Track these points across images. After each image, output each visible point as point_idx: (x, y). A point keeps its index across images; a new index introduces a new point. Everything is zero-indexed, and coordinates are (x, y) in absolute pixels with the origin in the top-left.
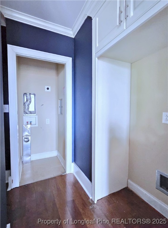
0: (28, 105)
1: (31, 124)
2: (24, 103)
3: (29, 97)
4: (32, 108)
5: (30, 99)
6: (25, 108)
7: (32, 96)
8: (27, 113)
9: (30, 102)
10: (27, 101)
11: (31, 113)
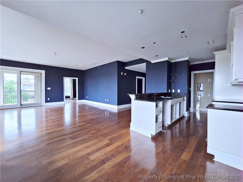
0: (200, 88)
1: (201, 95)
2: (198, 87)
3: (200, 85)
4: (201, 89)
5: (201, 85)
6: (198, 89)
7: (202, 84)
8: (199, 91)
9: (201, 87)
10: (199, 86)
11: (201, 91)
